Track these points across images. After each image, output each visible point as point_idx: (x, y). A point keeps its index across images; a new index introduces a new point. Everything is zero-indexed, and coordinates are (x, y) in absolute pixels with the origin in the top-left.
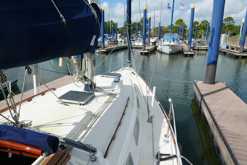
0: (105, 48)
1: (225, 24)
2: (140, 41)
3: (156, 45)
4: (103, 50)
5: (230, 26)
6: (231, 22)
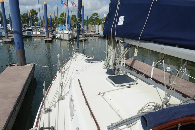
0: (9, 38)
1: (94, 17)
2: (37, 30)
3: (53, 34)
4: (8, 40)
5: (97, 19)
6: (97, 16)
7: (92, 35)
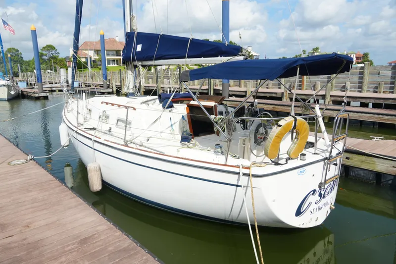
1: (46, 55)
5: (53, 57)
6: (53, 52)
7: (54, 89)
